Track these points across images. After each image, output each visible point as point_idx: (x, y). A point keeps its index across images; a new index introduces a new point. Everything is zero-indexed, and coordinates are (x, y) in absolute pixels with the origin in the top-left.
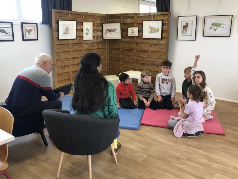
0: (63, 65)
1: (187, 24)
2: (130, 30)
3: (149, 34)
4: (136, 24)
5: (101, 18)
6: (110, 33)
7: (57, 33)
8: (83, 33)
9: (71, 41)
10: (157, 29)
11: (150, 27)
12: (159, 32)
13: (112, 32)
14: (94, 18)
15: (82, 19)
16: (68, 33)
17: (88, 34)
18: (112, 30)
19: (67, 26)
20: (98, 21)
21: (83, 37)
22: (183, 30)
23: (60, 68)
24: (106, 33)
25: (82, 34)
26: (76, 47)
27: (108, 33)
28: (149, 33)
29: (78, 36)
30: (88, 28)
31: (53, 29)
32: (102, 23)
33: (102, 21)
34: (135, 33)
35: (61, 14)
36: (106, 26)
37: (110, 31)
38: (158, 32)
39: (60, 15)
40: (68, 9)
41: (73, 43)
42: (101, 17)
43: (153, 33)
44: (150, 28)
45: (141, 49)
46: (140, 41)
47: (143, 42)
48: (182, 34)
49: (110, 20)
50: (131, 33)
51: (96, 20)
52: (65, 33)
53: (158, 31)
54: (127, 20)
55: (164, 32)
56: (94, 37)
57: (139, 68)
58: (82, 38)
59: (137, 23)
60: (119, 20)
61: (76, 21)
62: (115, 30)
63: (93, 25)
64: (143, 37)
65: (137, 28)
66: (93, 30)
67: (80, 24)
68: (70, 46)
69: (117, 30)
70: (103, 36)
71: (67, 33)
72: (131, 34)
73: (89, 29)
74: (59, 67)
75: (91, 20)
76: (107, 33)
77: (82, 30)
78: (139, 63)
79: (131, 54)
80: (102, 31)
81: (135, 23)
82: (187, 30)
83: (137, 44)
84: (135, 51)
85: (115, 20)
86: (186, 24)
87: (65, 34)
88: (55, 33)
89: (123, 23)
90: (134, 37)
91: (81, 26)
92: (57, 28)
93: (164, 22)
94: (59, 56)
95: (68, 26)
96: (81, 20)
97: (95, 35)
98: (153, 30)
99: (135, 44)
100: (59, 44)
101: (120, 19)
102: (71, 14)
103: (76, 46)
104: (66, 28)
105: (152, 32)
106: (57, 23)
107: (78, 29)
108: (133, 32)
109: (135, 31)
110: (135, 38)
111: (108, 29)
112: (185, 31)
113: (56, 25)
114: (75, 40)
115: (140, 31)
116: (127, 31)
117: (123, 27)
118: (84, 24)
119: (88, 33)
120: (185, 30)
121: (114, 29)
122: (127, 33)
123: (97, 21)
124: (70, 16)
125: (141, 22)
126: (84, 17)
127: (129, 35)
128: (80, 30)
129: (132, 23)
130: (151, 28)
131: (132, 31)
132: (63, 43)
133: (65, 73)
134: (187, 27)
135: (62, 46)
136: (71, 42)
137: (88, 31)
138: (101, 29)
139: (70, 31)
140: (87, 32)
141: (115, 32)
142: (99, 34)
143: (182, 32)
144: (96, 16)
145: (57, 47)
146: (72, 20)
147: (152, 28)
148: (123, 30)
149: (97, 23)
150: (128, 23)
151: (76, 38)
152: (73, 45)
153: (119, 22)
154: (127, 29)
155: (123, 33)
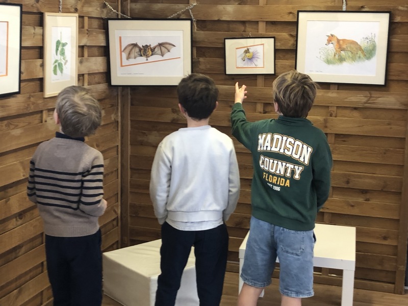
2: (234, 48)
3: (326, 65)
4: (262, 26)
6: (143, 59)
10: (363, 44)
12: (374, 60)
13: (151, 59)
17: (60, 65)
18: (153, 50)
25: (39, 68)
27: (132, 61)
28: (329, 62)
30: (63, 41)
34: (259, 63)
36: (125, 33)
37: (145, 51)
38: (369, 58)
41: (4, 114)
43: (345, 64)
44: (335, 41)
49: (137, 6)
50: (239, 60)
51: (87, 2)
53: (369, 53)
54: (221, 7)
55: (396, 57)
56: (81, 76)
58: (38, 89)
59: (267, 22)
60: (181, 8)
61: (17, 9)
62: (163, 47)
63: (81, 26)
65: (269, 44)
66: (79, 47)
67: (33, 20)
70: (107, 75)
72: (240, 63)
73: (64, 45)
75: (72, 2)
77: (40, 51)
80: (105, 51)
81: (257, 22)
83: (266, 105)
89: (198, 21)
90: (253, 78)
91: (38, 30)
93: (398, 19)
96: (38, 1)
97: (84, 70)
98: (347, 50)
99: (260, 107)
101: (188, 2)
105: (341, 60)
107: (24, 44)
109: (260, 55)
110: (260, 81)
111: (135, 45)
115: (287, 52)
116: (221, 52)
117: (201, 35)
118: (49, 18)
119: (63, 62)
121: (160, 45)
122: (221, 60)
125: (290, 19)
127: (230, 70)
128: (32, 51)
129: (244, 23)
130: (338, 41)
131: (247, 51)
137: (63, 53)
138: (103, 44)
141: (167, 56)
142: (97, 64)
148: (198, 48)
149: (90, 18)
150: (224, 18)
151: (17, 90)
152: (5, 122)
153: (183, 16)
154: (221, 46)
155: (201, 59)
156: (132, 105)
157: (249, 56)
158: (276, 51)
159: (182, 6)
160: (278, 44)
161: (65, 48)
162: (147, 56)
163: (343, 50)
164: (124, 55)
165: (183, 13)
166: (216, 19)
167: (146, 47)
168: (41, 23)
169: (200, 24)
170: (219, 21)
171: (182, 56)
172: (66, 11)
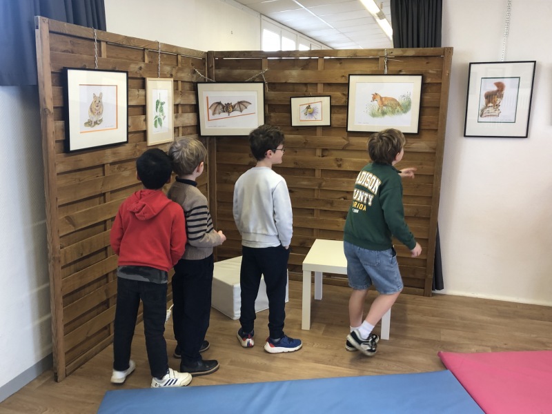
0: (84, 255)
1: (501, 87)
2: (298, 105)
3: (371, 118)
4: (320, 87)
5: (192, 65)
6: (226, 114)
7: (61, 123)
8: (146, 120)
9: (108, 151)
10: (401, 101)
11: (375, 96)
12: (409, 113)
13: (232, 114)
14: (175, 63)
15: (142, 65)
16: (101, 121)
17: (159, 120)
18: (233, 107)
19: (98, 95)
20: (186, 76)
21: (145, 132)
22: (487, 106)
23: (72, 267)
24: (211, 117)
25: (142, 122)
26: (127, 173)
27: (217, 116)
28: (373, 115)
29: (131, 133)
30: (161, 101)
31: (45, 110)
32: (194, 80)
33: (195, 76)
34: (318, 116)
35: (73, 44)
36: (211, 93)
37: (227, 108)
38: (405, 112)
39: (69, 47)
40: (91, 24)
41: (116, 159)
42: (191, 61)
43: (386, 116)
44: (378, 99)
45: (340, 166)
46: (337, 139)
47: (348, 145)
48: (481, 119)
49: (221, 72)
50: (302, 114)
51: (180, 70)
52: (89, 124)
53: (406, 108)
54: (287, 72)
55: (427, 111)
56: (176, 129)
57: (335, 228)
58: (142, 139)
59: (324, 84)
60: (256, 73)
61: (124, 75)
62: (242, 104)
63: (176, 89)
64: (349, 130)
65: (326, 100)
66: (175, 105)
67: (137, 83)
68: (108, 173)
69: (249, 107)
70: (197, 127)
71: (96, 123)
72: (303, 117)
73: (162, 104)
74: (70, 264)
75: (167, 69)
76: (214, 114)
77: (143, 109)
78: (333, 212)
79: (305, 183)
80: (196, 109)
81: (316, 84)
82: (498, 106)
83: (324, 150)
84: (318, 173)
85: (237, 72)
86: (495, 88)
87: (89, 129)
88: (53, 126)
89: (269, 84)
90: (313, 129)
91: (142, 92)
92: (59, 104)
93: (429, 80)
94: (70, 220)
95: (101, 94)
96: (140, 68)
97: (179, 124)
98: (388, 106)
99: (319, 152)
100: (69, 168)
101: (261, 68)
102: (106, 42)
103: (126, 169)
104: (92, 100)
105: (384, 113)
106: (61, 81)
107: (130, 104)
108: (311, 114)
109: (319, 110)
110: (319, 131)
111: (219, 103)
112: (491, 110)
113: (58, 89)
114: (121, 149)
115: (340, 108)
116: (288, 108)
117: (272, 94)
118: (151, 83)
119: (162, 117)
120: (491, 105)
121: (239, 103)
122: (287, 115)
123: (183, 75)
124: (104, 55)
125: (343, 81)
126: (147, 61)
127: (295, 123)
128: (136, 109)
129: (306, 84)
130: (381, 98)
131: (309, 107)
132: (83, 165)
133: (89, 284)
134: (501, 96)
135: (78, 175)
136: (109, 157)
137: (161, 111)
138: (194, 103)
139: (108, 115)
140: (158, 114)
141: (245, 111)
142: (189, 119)
143: (482, 111)
144: (179, 57)
145: (62, 182)
146: (110, 68)
147: (385, 98)
148: (269, 105)
149: (182, 81)
150: (290, 81)
151: (125, 140)
152: (117, 166)
153: (257, 80)
154: (288, 103)
155: (272, 114)
156: (217, 151)
157: (310, 111)
158: (332, 107)
159: (256, 71)
160: (333, 102)
161: (164, 106)
162: (229, 112)
163: (385, 106)
164: (211, 111)
165: (257, 77)
166: (284, 81)
167: (228, 105)
168: (144, 87)
169: (271, 86)
170: (286, 83)
171: (256, 112)
172: (164, 76)
